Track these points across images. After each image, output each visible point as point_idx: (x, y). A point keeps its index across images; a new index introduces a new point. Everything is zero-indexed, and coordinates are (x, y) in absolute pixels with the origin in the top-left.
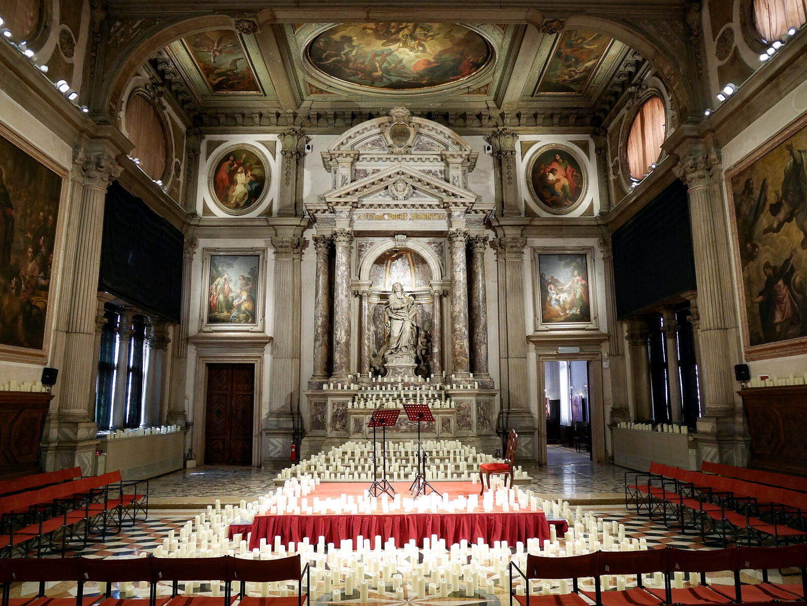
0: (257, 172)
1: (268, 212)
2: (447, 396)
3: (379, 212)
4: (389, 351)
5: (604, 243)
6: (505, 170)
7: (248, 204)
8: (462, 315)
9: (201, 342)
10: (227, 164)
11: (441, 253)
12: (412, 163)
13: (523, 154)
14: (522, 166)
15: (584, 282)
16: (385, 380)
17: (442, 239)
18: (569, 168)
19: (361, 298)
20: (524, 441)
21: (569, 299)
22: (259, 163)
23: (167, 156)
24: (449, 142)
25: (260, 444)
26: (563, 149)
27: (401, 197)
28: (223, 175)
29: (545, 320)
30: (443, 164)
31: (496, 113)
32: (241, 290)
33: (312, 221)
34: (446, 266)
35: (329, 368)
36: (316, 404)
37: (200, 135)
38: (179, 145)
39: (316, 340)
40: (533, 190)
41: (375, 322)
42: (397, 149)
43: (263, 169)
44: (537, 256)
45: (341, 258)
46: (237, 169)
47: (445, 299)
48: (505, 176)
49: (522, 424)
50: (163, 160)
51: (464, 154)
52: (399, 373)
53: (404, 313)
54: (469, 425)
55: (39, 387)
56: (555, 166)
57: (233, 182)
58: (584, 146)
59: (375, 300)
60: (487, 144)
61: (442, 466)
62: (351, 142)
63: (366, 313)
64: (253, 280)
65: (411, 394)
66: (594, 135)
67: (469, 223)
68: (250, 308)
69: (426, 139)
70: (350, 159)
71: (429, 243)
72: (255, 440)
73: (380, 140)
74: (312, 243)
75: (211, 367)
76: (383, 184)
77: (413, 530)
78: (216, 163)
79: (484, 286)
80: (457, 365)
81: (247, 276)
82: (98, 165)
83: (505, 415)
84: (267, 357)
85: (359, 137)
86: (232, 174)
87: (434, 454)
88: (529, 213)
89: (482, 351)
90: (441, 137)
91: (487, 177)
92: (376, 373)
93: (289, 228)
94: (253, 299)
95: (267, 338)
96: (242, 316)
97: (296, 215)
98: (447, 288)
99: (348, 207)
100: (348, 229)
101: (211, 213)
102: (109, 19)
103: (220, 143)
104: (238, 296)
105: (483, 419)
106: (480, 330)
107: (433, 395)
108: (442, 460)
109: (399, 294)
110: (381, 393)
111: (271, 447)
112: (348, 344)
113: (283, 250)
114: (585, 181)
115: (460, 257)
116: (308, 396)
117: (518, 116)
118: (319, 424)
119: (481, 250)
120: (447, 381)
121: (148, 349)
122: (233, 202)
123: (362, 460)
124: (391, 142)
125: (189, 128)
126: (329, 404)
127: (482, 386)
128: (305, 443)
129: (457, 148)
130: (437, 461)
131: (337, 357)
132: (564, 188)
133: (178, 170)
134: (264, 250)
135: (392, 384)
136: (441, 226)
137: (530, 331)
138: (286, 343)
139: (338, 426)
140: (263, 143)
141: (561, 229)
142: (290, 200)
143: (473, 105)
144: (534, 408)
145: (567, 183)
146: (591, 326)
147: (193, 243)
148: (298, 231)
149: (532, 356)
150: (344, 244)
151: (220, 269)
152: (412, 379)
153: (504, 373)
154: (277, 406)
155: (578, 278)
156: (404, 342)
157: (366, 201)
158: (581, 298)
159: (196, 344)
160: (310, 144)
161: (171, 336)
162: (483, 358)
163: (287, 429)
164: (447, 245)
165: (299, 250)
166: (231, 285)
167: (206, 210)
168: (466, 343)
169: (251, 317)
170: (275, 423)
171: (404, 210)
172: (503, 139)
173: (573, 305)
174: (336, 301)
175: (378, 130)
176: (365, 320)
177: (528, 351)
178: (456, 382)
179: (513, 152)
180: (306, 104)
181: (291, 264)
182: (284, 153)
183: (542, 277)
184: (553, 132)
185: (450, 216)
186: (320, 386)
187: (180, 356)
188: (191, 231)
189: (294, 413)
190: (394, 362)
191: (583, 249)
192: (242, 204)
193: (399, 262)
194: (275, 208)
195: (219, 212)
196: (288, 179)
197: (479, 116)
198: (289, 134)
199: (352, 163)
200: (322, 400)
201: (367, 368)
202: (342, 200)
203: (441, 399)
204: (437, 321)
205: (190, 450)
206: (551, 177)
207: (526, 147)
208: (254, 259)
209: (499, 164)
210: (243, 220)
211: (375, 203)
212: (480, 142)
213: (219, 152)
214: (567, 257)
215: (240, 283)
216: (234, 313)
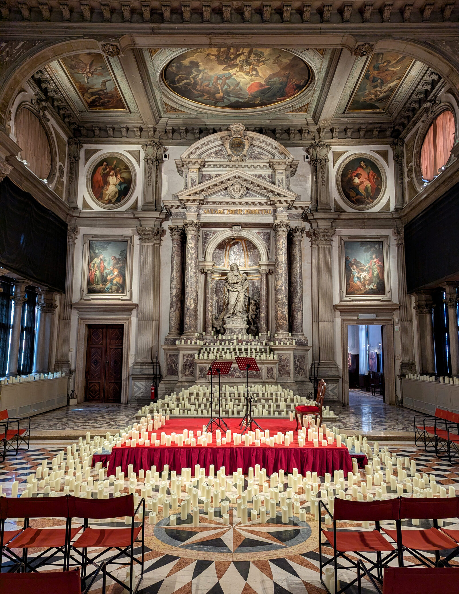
0: (125, 175)
1: (134, 207)
2: (271, 350)
3: (220, 208)
4: (227, 316)
5: (398, 233)
6: (320, 175)
7: (118, 200)
8: (283, 288)
9: (82, 307)
10: (101, 168)
11: (267, 240)
12: (246, 169)
13: (334, 162)
14: (334, 171)
15: (380, 263)
16: (224, 337)
17: (269, 231)
18: (371, 172)
19: (206, 274)
20: (331, 386)
21: (368, 277)
22: (127, 168)
23: (52, 160)
24: (275, 152)
25: (128, 386)
26: (367, 157)
27: (237, 196)
29: (349, 293)
30: (270, 170)
31: (313, 128)
32: (114, 267)
33: (168, 215)
34: (271, 250)
35: (181, 328)
36: (170, 356)
37: (79, 144)
38: (62, 151)
39: (171, 306)
40: (341, 190)
41: (216, 293)
42: (235, 158)
43: (130, 173)
44: (343, 243)
45: (191, 244)
46: (109, 172)
47: (270, 276)
48: (320, 180)
49: (330, 373)
50: (49, 163)
51: (287, 161)
52: (235, 332)
53: (239, 287)
54: (288, 373)
56: (360, 171)
57: (107, 183)
58: (384, 155)
59: (217, 277)
60: (306, 154)
61: (266, 406)
62: (199, 152)
63: (210, 286)
64: (122, 260)
65: (243, 348)
66: (394, 145)
67: (290, 217)
68: (121, 282)
69: (257, 150)
70: (197, 166)
71: (259, 233)
72: (123, 383)
73: (221, 150)
74: (168, 231)
75: (91, 327)
76: (223, 186)
78: (92, 168)
79: (301, 266)
80: (279, 326)
81: (118, 256)
83: (316, 366)
84: (134, 320)
85: (205, 148)
86: (106, 176)
87: (261, 395)
88: (338, 209)
89: (298, 316)
90: (269, 148)
91: (305, 181)
92: (217, 332)
93: (151, 219)
94: (123, 275)
95: (133, 305)
96: (114, 287)
97: (156, 210)
98: (272, 268)
99: (196, 204)
100: (196, 221)
101: (89, 207)
103: (95, 151)
104: (111, 272)
105: (299, 369)
106: (297, 300)
107: (260, 350)
108: (267, 400)
109: (235, 272)
110: (221, 347)
111: (136, 389)
112: (195, 310)
113: (146, 237)
114: (384, 183)
115: (282, 243)
116: (164, 349)
117: (332, 130)
118: (173, 371)
119: (299, 238)
120: (271, 339)
121: (39, 312)
122: (106, 199)
123: (205, 400)
124: (230, 152)
125: (70, 138)
126: (181, 356)
127: (299, 343)
128: (162, 386)
129: (282, 157)
130: (263, 401)
131: (187, 319)
132: (366, 189)
133: (62, 172)
134: (131, 237)
135: (229, 340)
136: (268, 219)
137: (337, 301)
138: (148, 308)
139: (187, 373)
140: (129, 152)
141: (363, 222)
142: (151, 198)
143: (295, 122)
144: (339, 361)
145: (369, 185)
146: (385, 298)
147: (75, 231)
148: (158, 222)
149: (338, 320)
150: (193, 233)
151: (97, 251)
152: (245, 337)
153: (316, 334)
154: (141, 357)
155: (375, 260)
156: (238, 308)
157: (210, 199)
158: (378, 276)
159: (78, 309)
160: (167, 153)
161: (58, 303)
162: (299, 321)
163: (149, 375)
164: (273, 234)
165: (158, 237)
166: (106, 264)
167: (86, 205)
168: (286, 310)
169: (121, 288)
170: (139, 370)
171: (239, 207)
172: (318, 149)
173: (371, 281)
174: (187, 277)
175: (220, 142)
176: (209, 292)
177: (335, 317)
178: (278, 340)
179: (326, 160)
180: (163, 121)
181: (152, 248)
182: (146, 160)
183: (347, 259)
184: (359, 144)
185: (275, 211)
186: (174, 342)
187: (65, 319)
188: (73, 221)
189: (154, 362)
190: (230, 324)
191: (381, 237)
192: (113, 200)
193: (235, 248)
194: (140, 204)
195: (96, 207)
196: (149, 181)
197: (300, 131)
198: (150, 145)
199: (200, 169)
200: (175, 352)
201: (210, 329)
202: (191, 198)
203: (266, 353)
204: (264, 293)
205: (73, 391)
206: (356, 180)
207: (337, 155)
208: (124, 243)
209: (315, 170)
210: (114, 213)
211: (217, 201)
212: (300, 152)
213: (95, 158)
214: (367, 244)
215: (112, 262)
216: (108, 285)
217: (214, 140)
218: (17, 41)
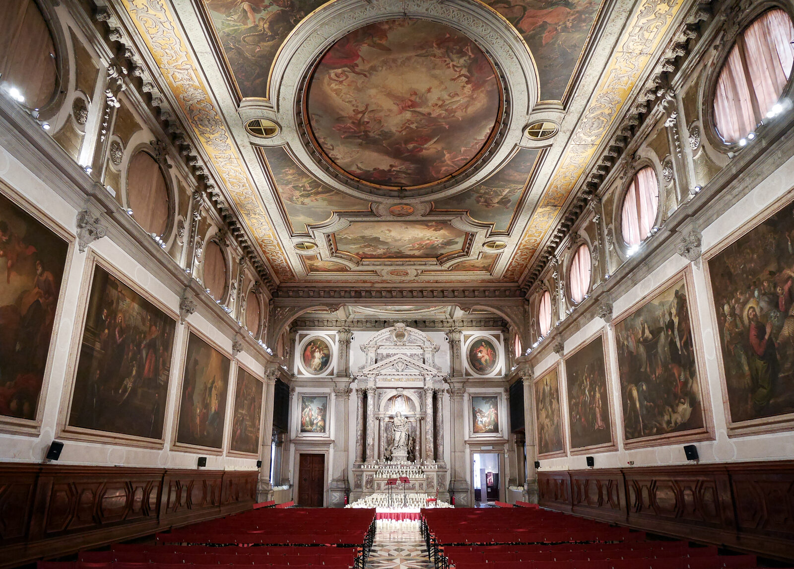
0: (325, 352)
1: (332, 373)
2: (423, 472)
3: (389, 377)
4: (394, 448)
5: (506, 391)
6: (455, 351)
7: (321, 369)
8: (430, 431)
9: (297, 442)
10: (310, 347)
11: (420, 397)
12: (406, 350)
13: (465, 342)
14: (464, 349)
15: (496, 411)
17: (421, 392)
18: (489, 350)
19: (380, 420)
20: (462, 496)
21: (487, 421)
22: (327, 347)
23: (283, 348)
24: (425, 340)
25: (328, 496)
26: (485, 339)
27: (400, 370)
28: (308, 353)
29: (475, 431)
30: (422, 350)
31: (451, 320)
32: (318, 415)
33: (355, 380)
34: (423, 405)
35: (364, 458)
36: (357, 475)
37: (296, 331)
39: (357, 442)
40: (469, 361)
41: (386, 432)
42: (398, 343)
43: (329, 350)
44: (471, 398)
45: (370, 401)
46: (315, 350)
47: (422, 421)
48: (455, 354)
49: (462, 487)
51: (433, 347)
52: (399, 460)
53: (401, 428)
54: (433, 487)
55: (256, 469)
56: (482, 348)
57: (313, 357)
58: (497, 337)
59: (387, 419)
60: (446, 336)
61: (417, 505)
62: (375, 339)
63: (382, 428)
64: (323, 410)
65: (404, 471)
66: (503, 331)
67: (435, 382)
68: (323, 424)
69: (413, 337)
70: (374, 349)
71: (415, 392)
72: (325, 494)
73: (390, 337)
74: (354, 391)
75: (302, 455)
76: (391, 364)
77: (401, 518)
79: (443, 414)
80: (427, 456)
81: (321, 407)
82: (273, 374)
83: (453, 482)
84: (331, 451)
85: (379, 337)
86: (313, 352)
87: (414, 500)
88: (468, 374)
89: (440, 449)
90: (421, 337)
91: (446, 355)
92: (387, 459)
93: (343, 382)
94: (324, 420)
95: (331, 441)
96: (318, 429)
97: (346, 376)
98: (424, 416)
99: (374, 376)
100: (374, 387)
101: (302, 374)
102: (275, 308)
103: (306, 335)
104: (316, 418)
105: (441, 483)
106: (439, 438)
107: (416, 471)
108: (417, 502)
109: (399, 418)
110: (390, 470)
111: (334, 498)
112: (373, 445)
113: (339, 394)
114: (497, 357)
115: (430, 401)
116: (353, 471)
117: (463, 321)
118: (358, 486)
119: (441, 396)
120: (422, 464)
121: (274, 446)
122: (313, 367)
123: (381, 502)
124: (395, 339)
125: (291, 329)
126: (364, 475)
127: (440, 467)
128: (352, 495)
129: (429, 342)
130: (415, 503)
131: (368, 452)
132: (486, 361)
134: (330, 394)
135: (395, 465)
136: (421, 385)
137: (467, 438)
138: (341, 444)
139: (368, 487)
140: (328, 335)
141: (483, 383)
142: (343, 368)
143: (438, 317)
144: (468, 478)
145: (488, 358)
146: (499, 435)
147: (293, 390)
148: (347, 384)
149: (468, 451)
150: (372, 394)
151: (307, 404)
152: (406, 463)
153: (453, 460)
154: (336, 477)
155: (492, 408)
156: (401, 443)
157: (383, 372)
158: (494, 420)
159: (295, 443)
160: (353, 336)
161: (284, 439)
162: (441, 452)
163: (342, 488)
164: (424, 393)
165: (347, 394)
166: (313, 413)
167: (300, 372)
168: (432, 445)
169: (323, 429)
170: (335, 485)
171: (401, 377)
172: (454, 334)
173: (489, 424)
174: (368, 424)
175: (389, 333)
176: (382, 432)
177: (465, 448)
178: (427, 464)
179: (459, 341)
180: (351, 316)
181: (343, 401)
182: (340, 341)
183: (473, 408)
184: (481, 330)
185: (425, 379)
186: (360, 466)
187: (287, 450)
188: (292, 384)
189: (345, 480)
190: (396, 454)
191: (496, 394)
192: (318, 369)
193: (399, 399)
194: (335, 372)
195: (307, 374)
196: (342, 356)
197: (442, 322)
198: (343, 331)
199: (376, 350)
200: (360, 473)
201: (382, 457)
202: (371, 372)
203: (419, 474)
204: (418, 433)
205: (292, 499)
206: (480, 355)
207: (467, 338)
208: (325, 398)
209: (452, 347)
210: (319, 378)
211: (388, 373)
212: (442, 335)
213: (306, 340)
214: (487, 398)
215: (317, 411)
216: (314, 427)
217: (385, 332)
218: (286, 307)
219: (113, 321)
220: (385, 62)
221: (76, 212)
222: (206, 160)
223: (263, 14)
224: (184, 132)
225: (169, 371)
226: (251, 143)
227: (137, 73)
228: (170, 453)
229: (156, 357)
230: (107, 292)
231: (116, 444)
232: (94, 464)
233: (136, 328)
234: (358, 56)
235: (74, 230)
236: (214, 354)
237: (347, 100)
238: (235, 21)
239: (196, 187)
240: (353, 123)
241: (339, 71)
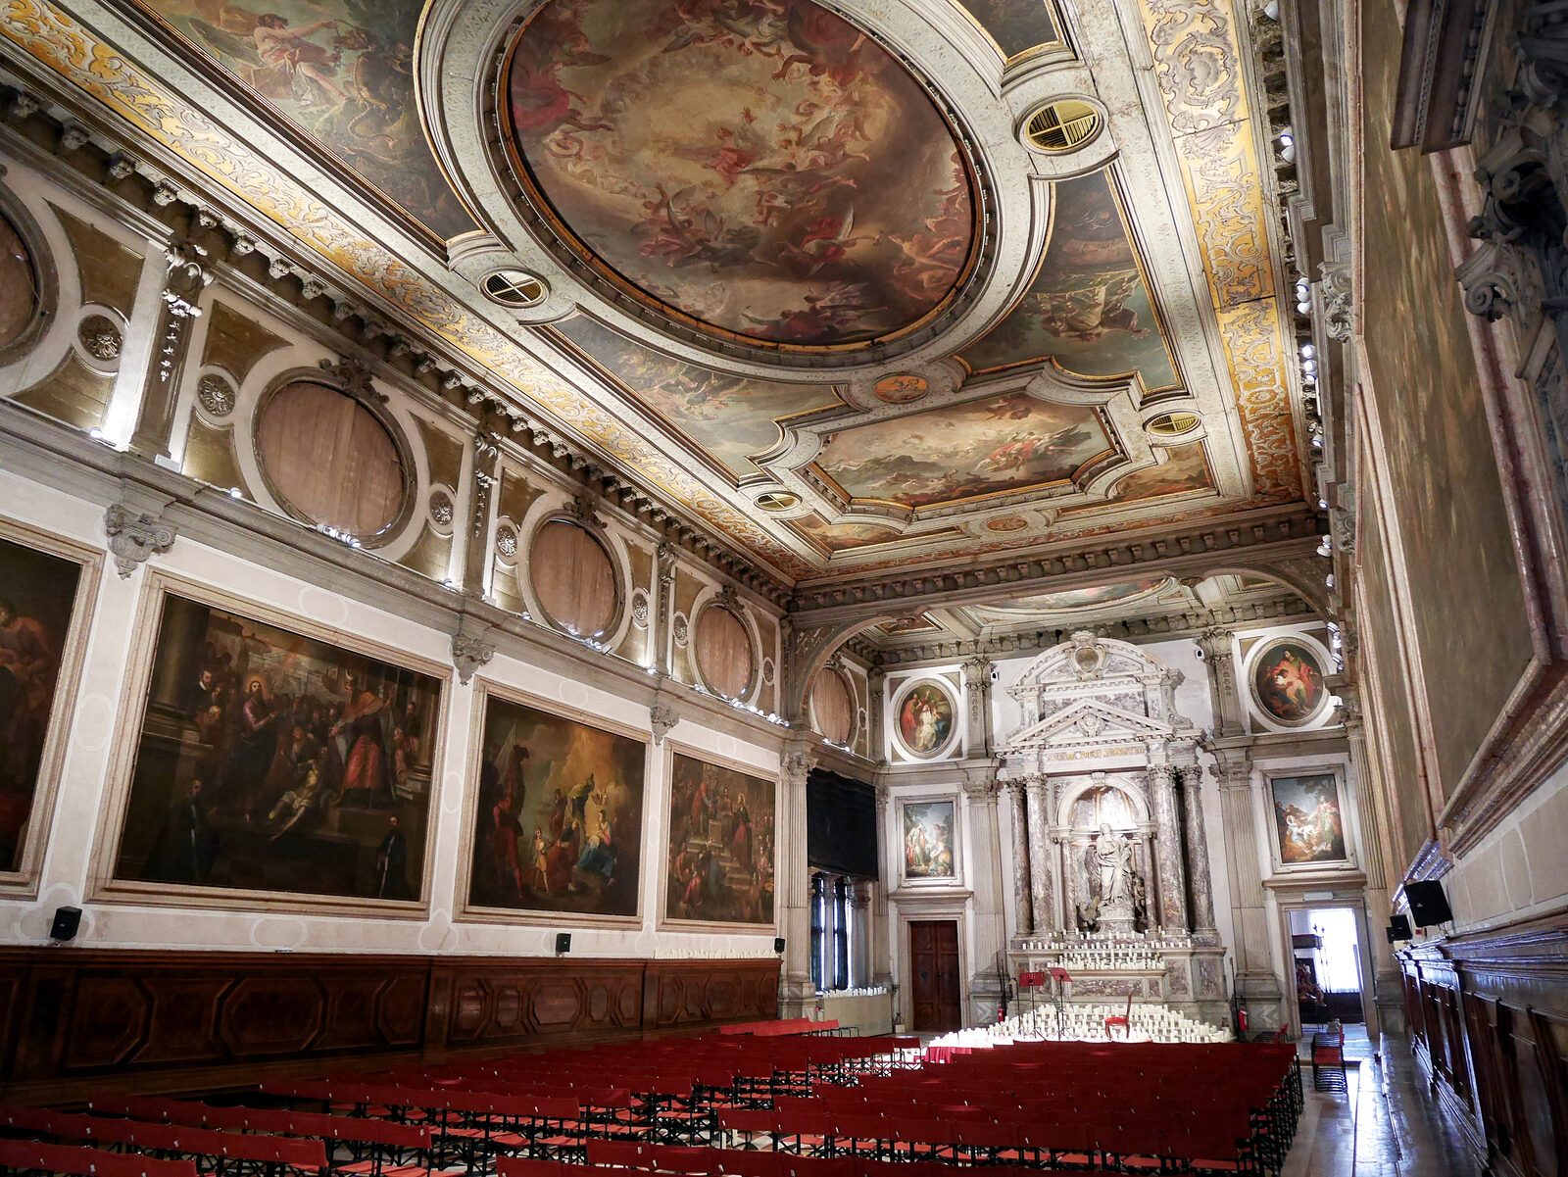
0: (942, 709)
1: (958, 753)
2: (1160, 955)
3: (1070, 751)
4: (1103, 903)
6: (1221, 678)
7: (936, 745)
8: (1168, 863)
9: (901, 899)
10: (911, 703)
11: (1144, 790)
12: (1104, 687)
13: (1243, 655)
14: (1243, 670)
15: (1334, 809)
16: (1094, 937)
17: (1145, 776)
18: (1303, 666)
19: (1061, 844)
20: (1266, 1008)
21: (1315, 833)
22: (944, 699)
23: (852, 710)
24: (1143, 662)
25: (969, 1008)
26: (1294, 642)
28: (909, 715)
29: (1287, 859)
30: (1140, 686)
31: (1204, 611)
32: (937, 840)
33: (1003, 763)
34: (1152, 804)
35: (1031, 926)
36: (1020, 965)
37: (882, 674)
38: (861, 694)
39: (1016, 894)
41: (1087, 868)
42: (1086, 675)
43: (948, 705)
44: (1268, 781)
45: (1033, 805)
46: (922, 707)
47: (1155, 842)
48: (1223, 687)
49: (1263, 989)
50: (847, 717)
52: (1112, 929)
54: (1185, 988)
55: (774, 955)
56: (1285, 666)
57: (920, 723)
58: (1323, 635)
60: (1198, 649)
62: (1035, 673)
63: (1069, 861)
64: (948, 829)
65: (1120, 953)
67: (1174, 753)
68: (948, 860)
69: (1119, 658)
70: (1035, 693)
71: (1133, 778)
72: (963, 1004)
73: (1067, 665)
74: (1005, 786)
75: (914, 925)
76: (1071, 721)
78: (900, 703)
79: (1201, 827)
80: (1168, 920)
81: (941, 824)
82: (799, 764)
83: (1243, 979)
84: (969, 913)
85: (1043, 666)
86: (918, 713)
88: (1256, 727)
89: (1201, 901)
90: (1133, 656)
91: (1200, 691)
92: (1085, 929)
93: (981, 769)
94: (950, 851)
95: (967, 892)
96: (940, 868)
97: (987, 755)
98: (1154, 829)
99: (1035, 750)
100: (1037, 774)
101: (901, 759)
102: (795, 631)
103: (903, 679)
104: (935, 847)
105: (1207, 982)
106: (1197, 877)
109: (1108, 837)
110: (1088, 952)
111: (980, 1012)
112: (1048, 898)
113: (976, 794)
115: (1164, 795)
116: (1011, 956)
117: (1232, 610)
119: (1195, 783)
120: (1159, 939)
121: (850, 908)
122: (921, 744)
124: (1078, 667)
125: (870, 670)
126: (1031, 965)
127: (1203, 945)
128: (1011, 1005)
129: (1153, 666)
131: (1038, 914)
132: (1298, 693)
133: (863, 719)
134: (957, 796)
135: (1102, 941)
136: (1139, 760)
137: (1267, 875)
138: (988, 897)
140: (944, 675)
141: (1298, 746)
142: (979, 738)
143: (1173, 607)
144: (1279, 969)
145: (1302, 687)
146: (1347, 867)
147: (884, 793)
148: (991, 772)
149: (1272, 904)
150: (1035, 790)
151: (914, 818)
152: (1125, 936)
153: (1240, 929)
154: (983, 967)
155: (1325, 804)
156: (1116, 892)
157: (1054, 741)
158: (1332, 831)
159: (896, 901)
160: (995, 672)
161: (870, 895)
162: (1205, 909)
163: (994, 992)
164: (1150, 779)
165: (993, 794)
166: (927, 836)
167: (896, 756)
169: (950, 869)
170: (981, 986)
171: (1096, 747)
172: (1214, 640)
173: (1320, 840)
174: (1033, 852)
175: (1063, 656)
176: (1070, 869)
177: (1265, 899)
178: (1166, 939)
179: (1229, 655)
180: (985, 632)
181: (986, 810)
182: (969, 685)
183: (1277, 807)
184: (1278, 624)
185: (1147, 749)
186: (1021, 945)
187: (881, 915)
188: (881, 781)
189: (1002, 976)
191: (1328, 768)
192: (930, 745)
193: (1109, 796)
194: (965, 748)
195: (910, 759)
196: (975, 715)
197: (1184, 618)
198: (973, 664)
199: (1039, 696)
200: (1025, 960)
202: (1027, 744)
205: (898, 1014)
206: (1281, 681)
207: (1246, 646)
208: (947, 804)
209: (1214, 671)
210: (932, 765)
211: (1064, 742)
212: (1189, 645)
213: (902, 690)
214: (1311, 781)
215: (936, 832)
216: (932, 866)
217: (1054, 655)
218: (814, 629)
219: (233, 691)
220: (619, 87)
221: (104, 510)
222: (481, 372)
223: (341, 71)
224: (400, 332)
225: (429, 773)
226: (521, 323)
227: (242, 248)
228: (455, 927)
229: (383, 752)
230: (208, 639)
231: (268, 911)
232: (208, 947)
233: (310, 701)
234: (564, 93)
235: (102, 542)
236: (584, 735)
237: (617, 188)
238: (314, 104)
239: (478, 427)
240: (664, 230)
241: (557, 135)
